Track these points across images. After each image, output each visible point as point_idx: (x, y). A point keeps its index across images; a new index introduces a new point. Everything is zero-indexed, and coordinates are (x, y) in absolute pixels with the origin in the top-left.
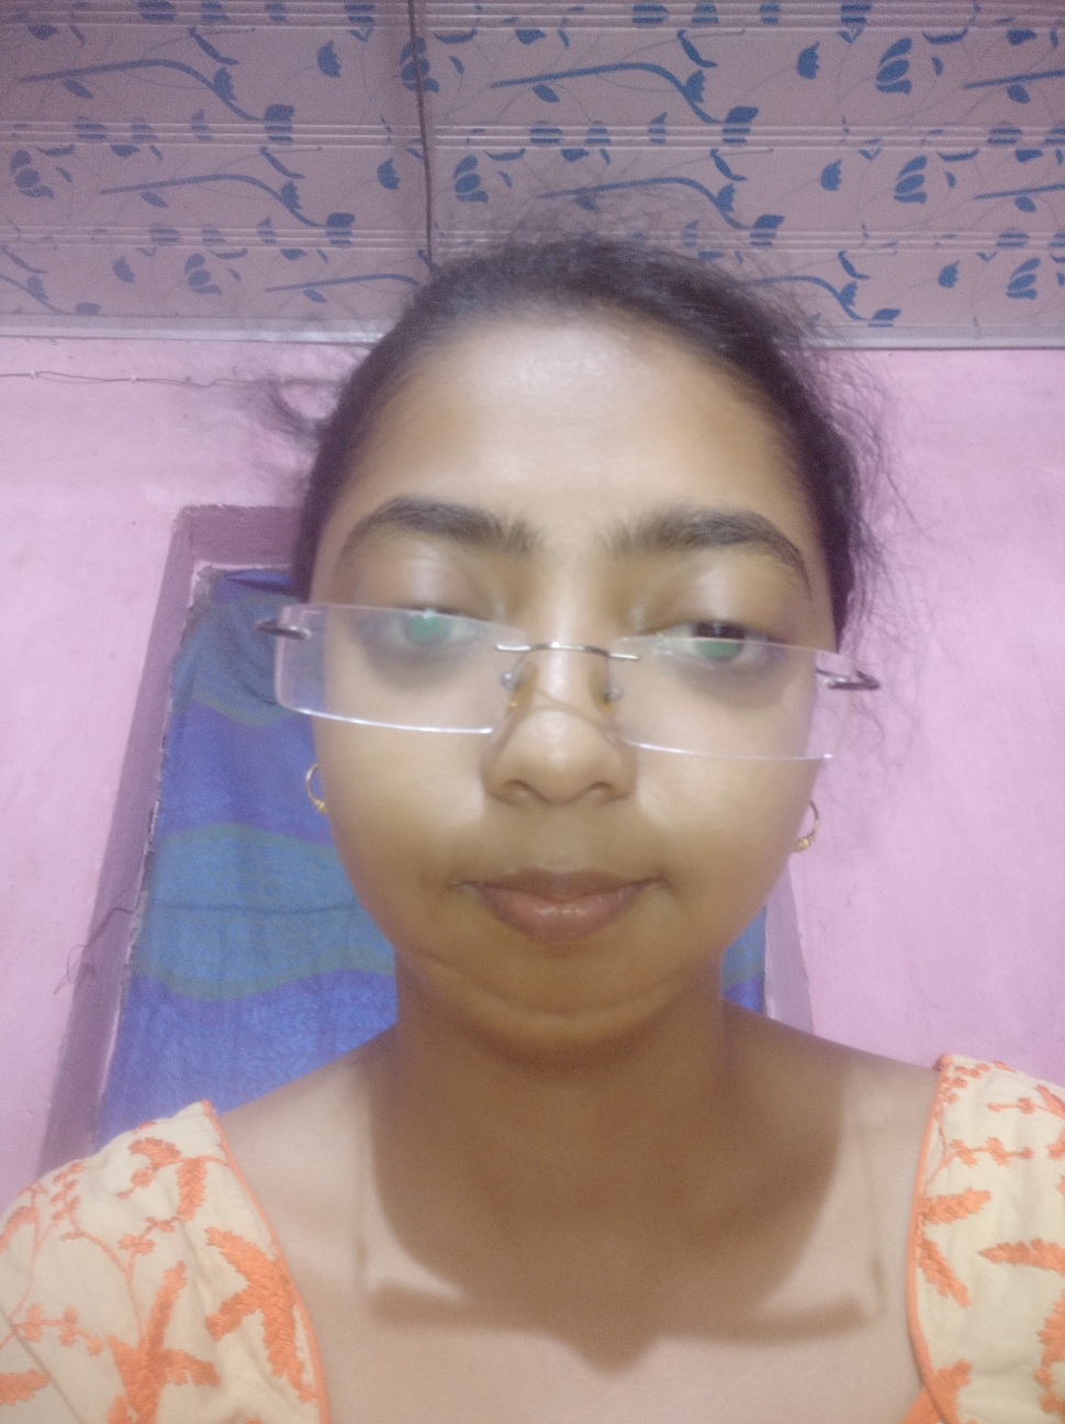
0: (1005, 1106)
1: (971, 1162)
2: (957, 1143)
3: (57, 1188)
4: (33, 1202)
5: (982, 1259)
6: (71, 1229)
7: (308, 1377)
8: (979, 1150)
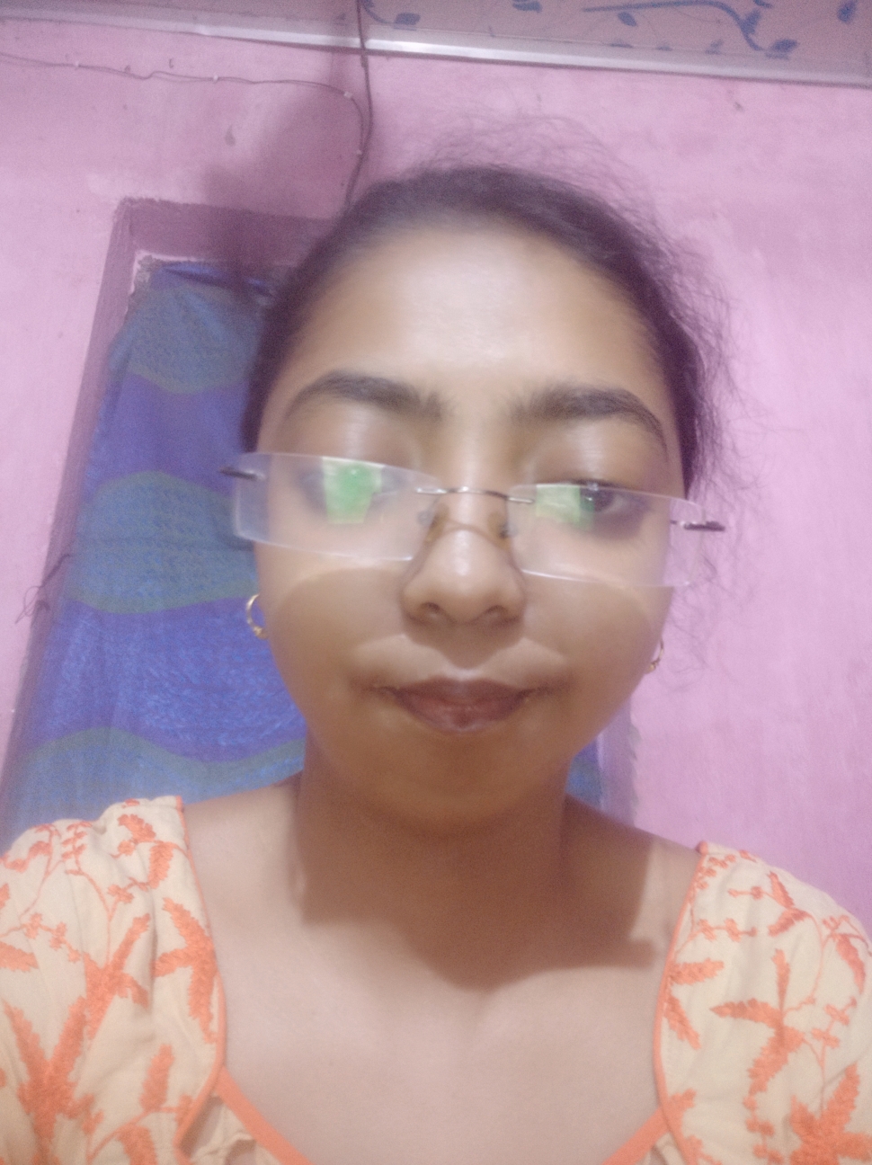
0: (742, 893)
1: (711, 938)
2: (703, 922)
3: (70, 834)
4: (50, 840)
5: (712, 1014)
6: (75, 868)
7: (215, 1026)
8: (718, 928)
